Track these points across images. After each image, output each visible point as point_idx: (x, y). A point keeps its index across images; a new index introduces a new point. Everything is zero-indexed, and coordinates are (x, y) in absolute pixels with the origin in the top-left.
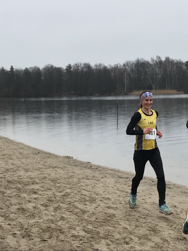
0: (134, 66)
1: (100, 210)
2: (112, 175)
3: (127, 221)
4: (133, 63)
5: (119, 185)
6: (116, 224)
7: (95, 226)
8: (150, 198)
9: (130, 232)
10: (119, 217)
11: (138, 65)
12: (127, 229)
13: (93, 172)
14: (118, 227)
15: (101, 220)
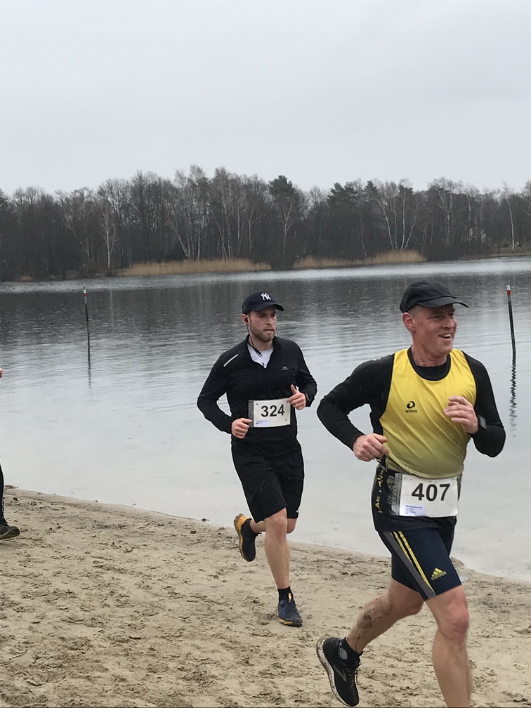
0: (129, 195)
1: (45, 630)
2: (78, 520)
3: (124, 658)
4: (127, 187)
5: (98, 551)
6: (93, 669)
7: (32, 681)
8: (186, 582)
9: (133, 690)
10: (100, 646)
11: (141, 191)
12: (124, 680)
13: (23, 516)
14: (99, 677)
15: (51, 661)
